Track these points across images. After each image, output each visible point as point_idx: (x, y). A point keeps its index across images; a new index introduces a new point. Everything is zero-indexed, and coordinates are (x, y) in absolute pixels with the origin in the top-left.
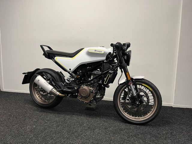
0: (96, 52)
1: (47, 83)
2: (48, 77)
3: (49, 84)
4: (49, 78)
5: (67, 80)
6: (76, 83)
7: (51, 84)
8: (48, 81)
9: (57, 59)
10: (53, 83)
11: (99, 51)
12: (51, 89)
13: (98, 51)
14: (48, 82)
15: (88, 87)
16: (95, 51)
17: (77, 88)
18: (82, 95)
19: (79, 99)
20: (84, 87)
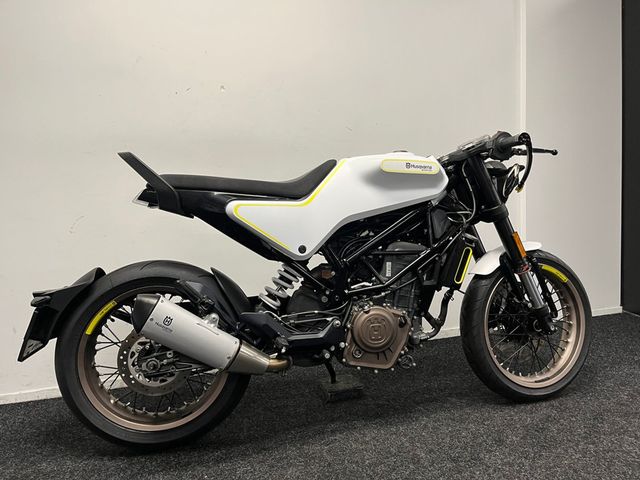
0: (412, 170)
1: (210, 326)
8: (215, 316)
11: (421, 167)
12: (234, 347)
13: (417, 167)
14: (214, 321)
15: (385, 308)
16: (408, 165)
19: (352, 363)
20: (375, 311)
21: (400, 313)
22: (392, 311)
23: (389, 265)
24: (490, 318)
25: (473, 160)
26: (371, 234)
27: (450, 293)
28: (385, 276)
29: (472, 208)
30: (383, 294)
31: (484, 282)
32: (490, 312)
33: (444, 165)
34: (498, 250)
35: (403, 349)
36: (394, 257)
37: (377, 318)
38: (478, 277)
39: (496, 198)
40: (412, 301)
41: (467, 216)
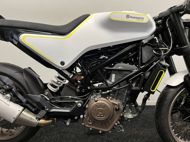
0: (130, 20)
1: (5, 101)
2: (5, 84)
3: (11, 100)
4: (9, 85)
5: (52, 85)
6: (75, 91)
7: (15, 100)
8: (8, 95)
9: (26, 38)
10: (20, 96)
11: (136, 18)
12: (18, 113)
13: (134, 18)
14: (7, 98)
15: (108, 99)
16: (128, 16)
17: (81, 103)
18: (98, 118)
19: (87, 126)
20: (101, 101)
21: (117, 103)
22: (112, 101)
23: (113, 76)
24: (173, 109)
25: (174, 16)
26: (107, 57)
27: (148, 95)
28: (111, 81)
29: (170, 46)
30: (108, 91)
31: (172, 90)
32: (174, 106)
33: (156, 20)
34: (184, 72)
35: (117, 122)
36: (117, 71)
37: (101, 105)
38: (168, 87)
39: (186, 41)
40: (125, 97)
41: (165, 51)
